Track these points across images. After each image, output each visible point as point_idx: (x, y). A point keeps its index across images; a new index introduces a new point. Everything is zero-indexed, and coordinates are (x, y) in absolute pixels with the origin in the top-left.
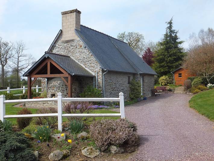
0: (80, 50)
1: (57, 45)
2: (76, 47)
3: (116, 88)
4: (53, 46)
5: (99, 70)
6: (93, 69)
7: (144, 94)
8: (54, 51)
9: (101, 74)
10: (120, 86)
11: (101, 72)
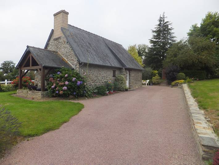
0: (65, 45)
1: (50, 43)
2: (62, 43)
3: (97, 81)
4: (47, 44)
5: (76, 63)
6: (73, 62)
7: (130, 86)
8: (49, 48)
9: (78, 66)
10: (103, 78)
11: (78, 64)
